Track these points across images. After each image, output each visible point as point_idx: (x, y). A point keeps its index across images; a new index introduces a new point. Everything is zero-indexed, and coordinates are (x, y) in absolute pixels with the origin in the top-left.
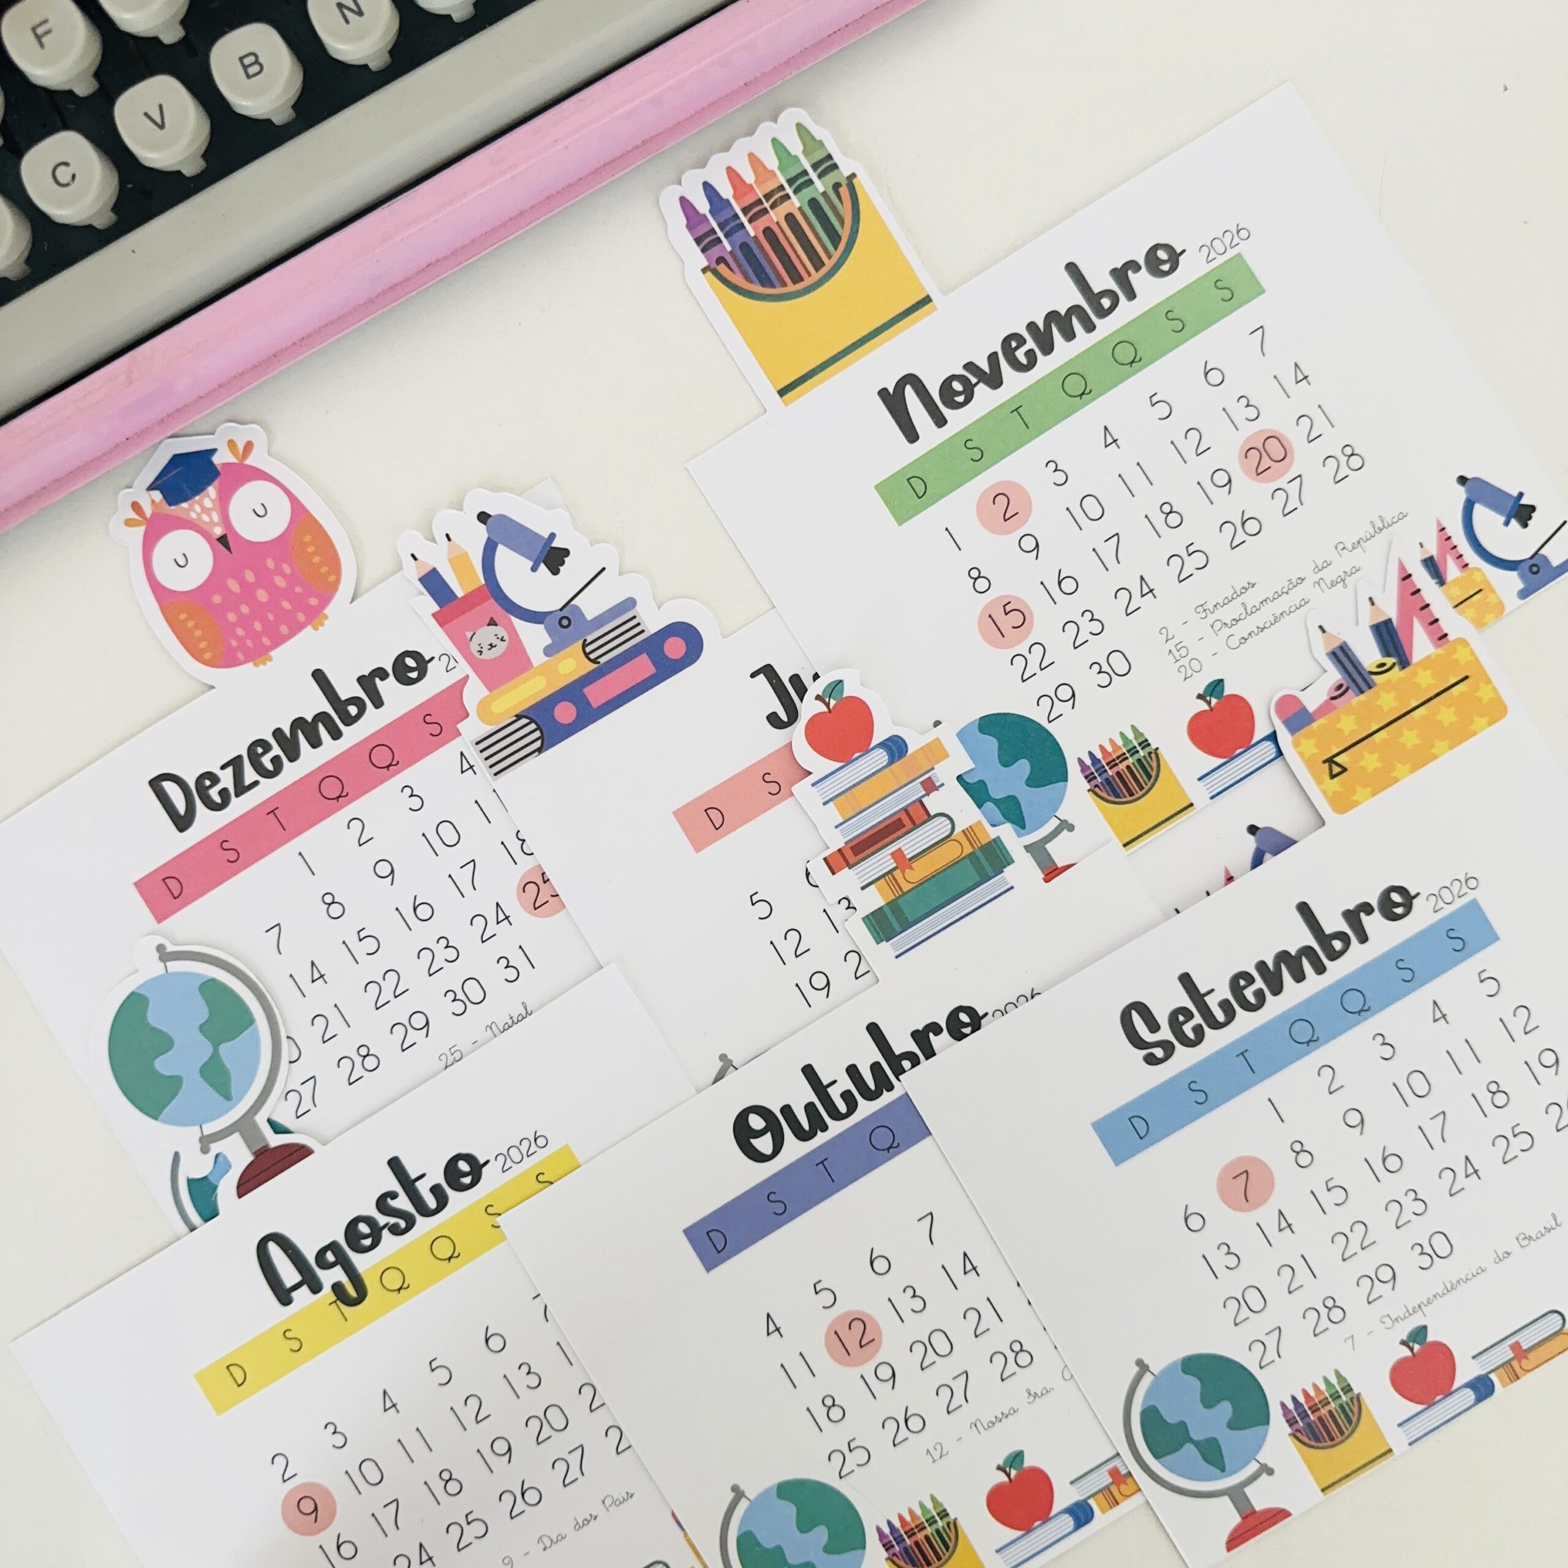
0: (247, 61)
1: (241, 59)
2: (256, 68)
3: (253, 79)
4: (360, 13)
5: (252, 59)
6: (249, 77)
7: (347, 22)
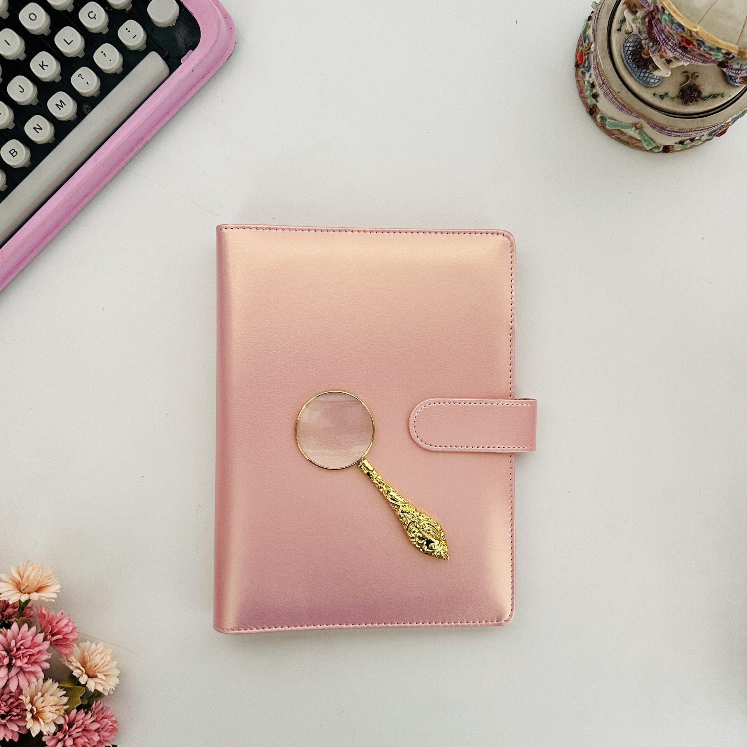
0: (12, 152)
1: (10, 152)
2: (15, 153)
3: (15, 157)
4: (41, 129)
5: (13, 151)
6: (14, 157)
7: (38, 133)
